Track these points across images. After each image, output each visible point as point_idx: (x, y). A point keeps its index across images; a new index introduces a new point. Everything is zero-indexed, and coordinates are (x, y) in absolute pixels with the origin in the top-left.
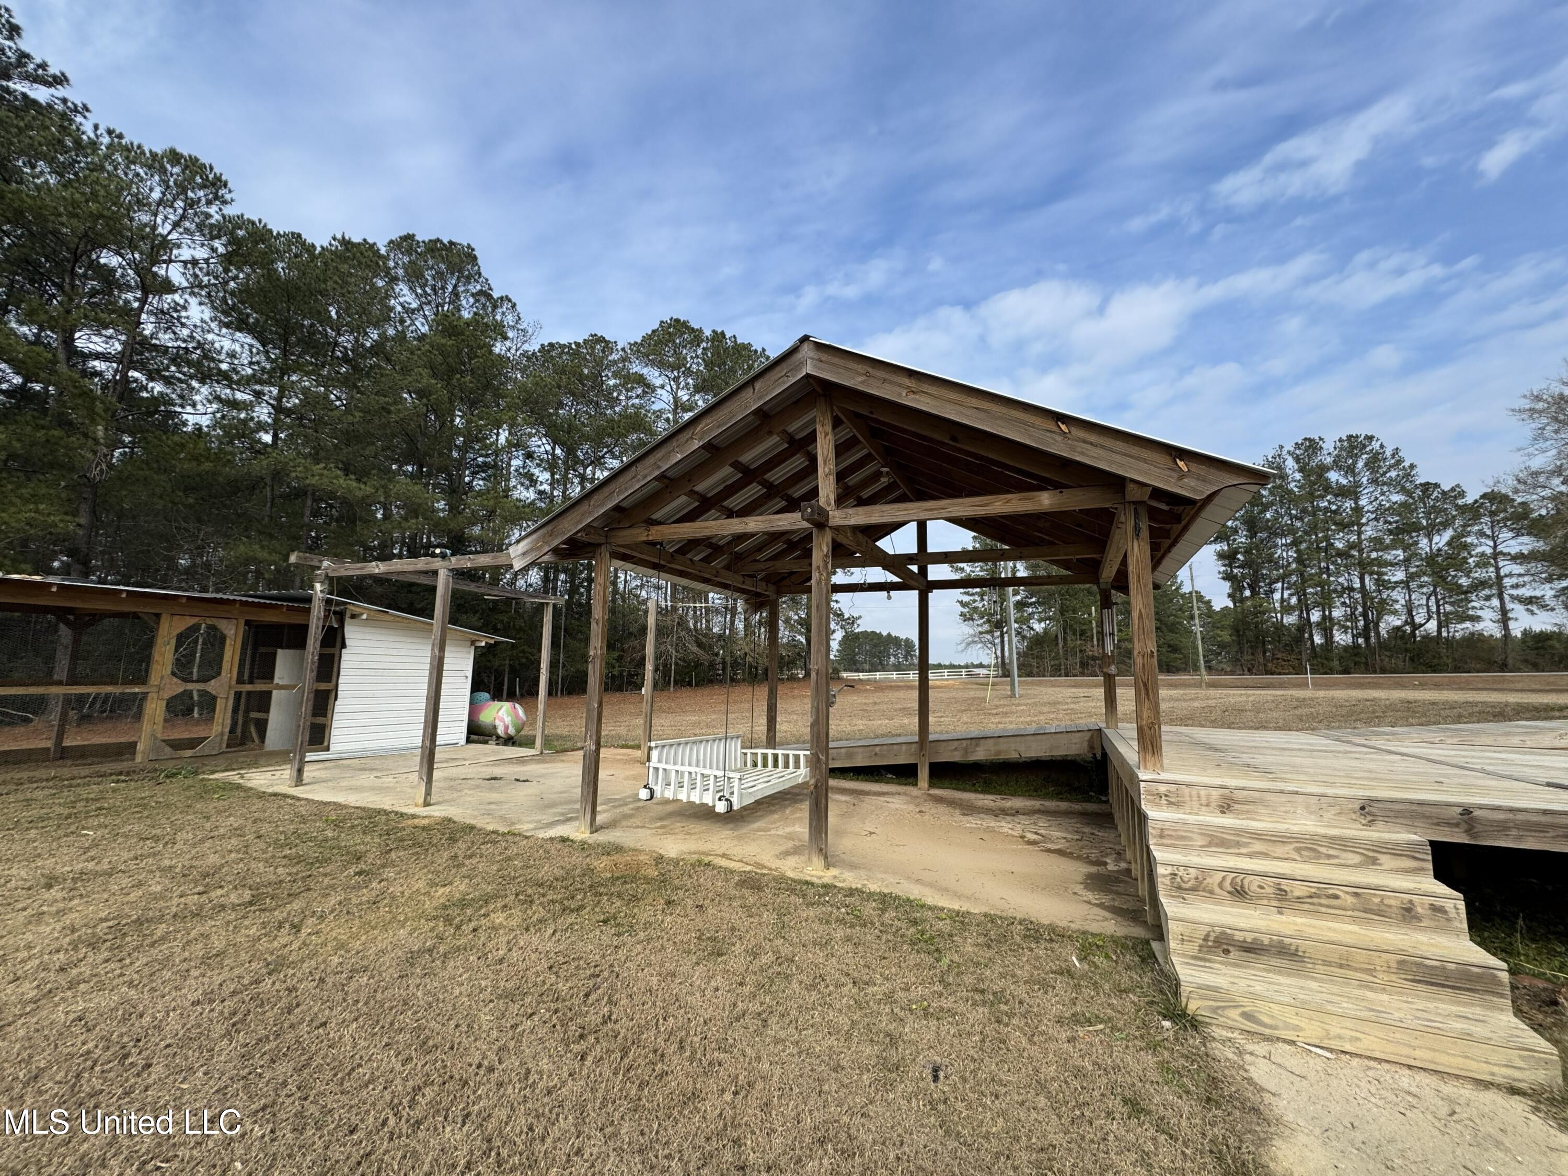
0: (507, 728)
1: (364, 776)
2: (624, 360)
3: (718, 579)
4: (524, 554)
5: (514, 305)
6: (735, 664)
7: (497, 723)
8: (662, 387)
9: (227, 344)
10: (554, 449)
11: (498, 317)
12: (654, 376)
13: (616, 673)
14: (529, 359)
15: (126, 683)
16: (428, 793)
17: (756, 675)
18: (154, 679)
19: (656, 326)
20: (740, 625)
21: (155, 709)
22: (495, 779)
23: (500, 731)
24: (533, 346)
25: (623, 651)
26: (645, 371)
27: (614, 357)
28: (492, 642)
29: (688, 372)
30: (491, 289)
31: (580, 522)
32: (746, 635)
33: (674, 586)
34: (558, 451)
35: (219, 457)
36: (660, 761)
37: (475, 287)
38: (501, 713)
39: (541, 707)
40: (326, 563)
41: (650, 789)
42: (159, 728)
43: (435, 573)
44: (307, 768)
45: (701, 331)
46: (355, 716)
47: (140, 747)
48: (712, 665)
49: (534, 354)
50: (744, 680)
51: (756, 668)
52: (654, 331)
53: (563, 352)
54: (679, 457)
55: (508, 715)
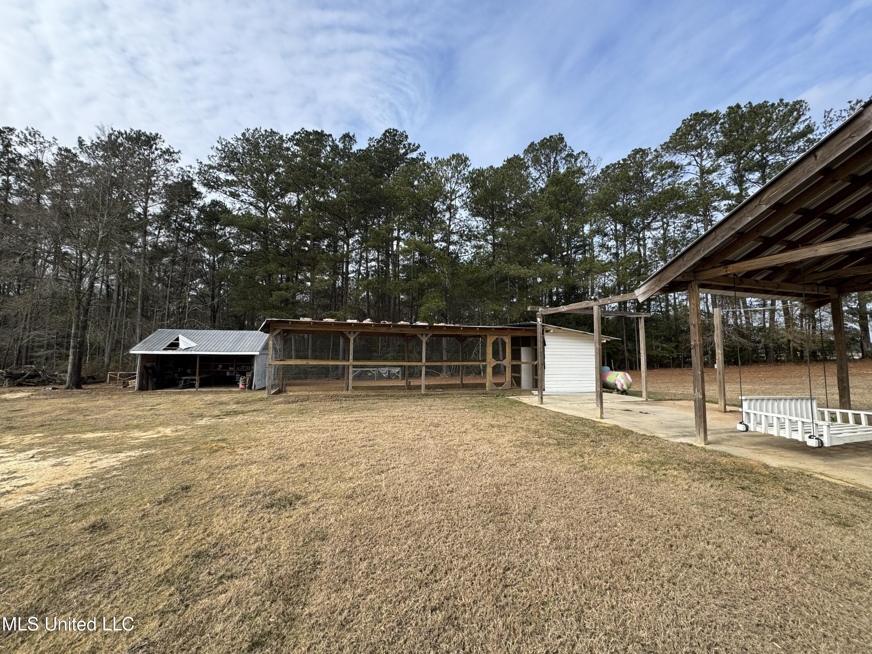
0: (622, 385)
1: (565, 403)
2: (657, 157)
3: (779, 290)
4: (644, 293)
5: (587, 154)
6: (779, 348)
7: (617, 382)
8: (689, 164)
9: (475, 223)
10: (616, 227)
11: (578, 165)
12: (681, 159)
13: (675, 356)
14: (595, 180)
15: (463, 361)
16: (602, 413)
17: (802, 357)
18: (488, 360)
19: (679, 124)
20: (780, 319)
21: (489, 370)
22: (628, 410)
23: (619, 387)
24: (598, 172)
25: (678, 342)
26: (673, 159)
27: (650, 157)
28: (609, 340)
29: (710, 145)
30: (573, 151)
31: (678, 271)
32: (788, 327)
33: (714, 297)
34: (619, 227)
35: (477, 270)
36: (749, 408)
37: (564, 155)
38: (618, 377)
39: (643, 375)
40: (540, 309)
41: (746, 425)
42: (491, 378)
43: (592, 308)
44: (544, 397)
45: (717, 112)
46: (553, 376)
47: (487, 385)
48: (755, 351)
49: (598, 175)
50: (789, 361)
51: (802, 352)
52: (678, 129)
53: (615, 168)
54: (750, 219)
55: (623, 378)
